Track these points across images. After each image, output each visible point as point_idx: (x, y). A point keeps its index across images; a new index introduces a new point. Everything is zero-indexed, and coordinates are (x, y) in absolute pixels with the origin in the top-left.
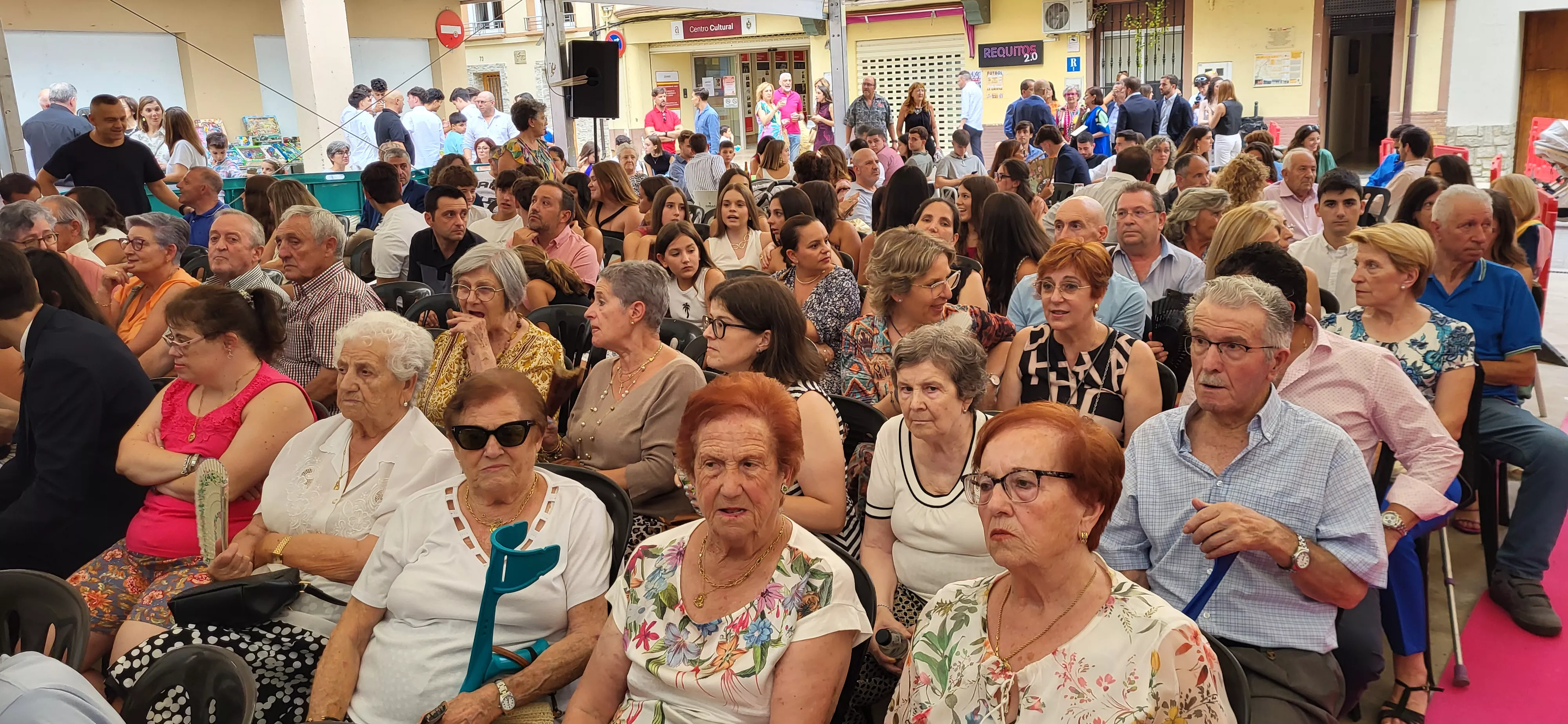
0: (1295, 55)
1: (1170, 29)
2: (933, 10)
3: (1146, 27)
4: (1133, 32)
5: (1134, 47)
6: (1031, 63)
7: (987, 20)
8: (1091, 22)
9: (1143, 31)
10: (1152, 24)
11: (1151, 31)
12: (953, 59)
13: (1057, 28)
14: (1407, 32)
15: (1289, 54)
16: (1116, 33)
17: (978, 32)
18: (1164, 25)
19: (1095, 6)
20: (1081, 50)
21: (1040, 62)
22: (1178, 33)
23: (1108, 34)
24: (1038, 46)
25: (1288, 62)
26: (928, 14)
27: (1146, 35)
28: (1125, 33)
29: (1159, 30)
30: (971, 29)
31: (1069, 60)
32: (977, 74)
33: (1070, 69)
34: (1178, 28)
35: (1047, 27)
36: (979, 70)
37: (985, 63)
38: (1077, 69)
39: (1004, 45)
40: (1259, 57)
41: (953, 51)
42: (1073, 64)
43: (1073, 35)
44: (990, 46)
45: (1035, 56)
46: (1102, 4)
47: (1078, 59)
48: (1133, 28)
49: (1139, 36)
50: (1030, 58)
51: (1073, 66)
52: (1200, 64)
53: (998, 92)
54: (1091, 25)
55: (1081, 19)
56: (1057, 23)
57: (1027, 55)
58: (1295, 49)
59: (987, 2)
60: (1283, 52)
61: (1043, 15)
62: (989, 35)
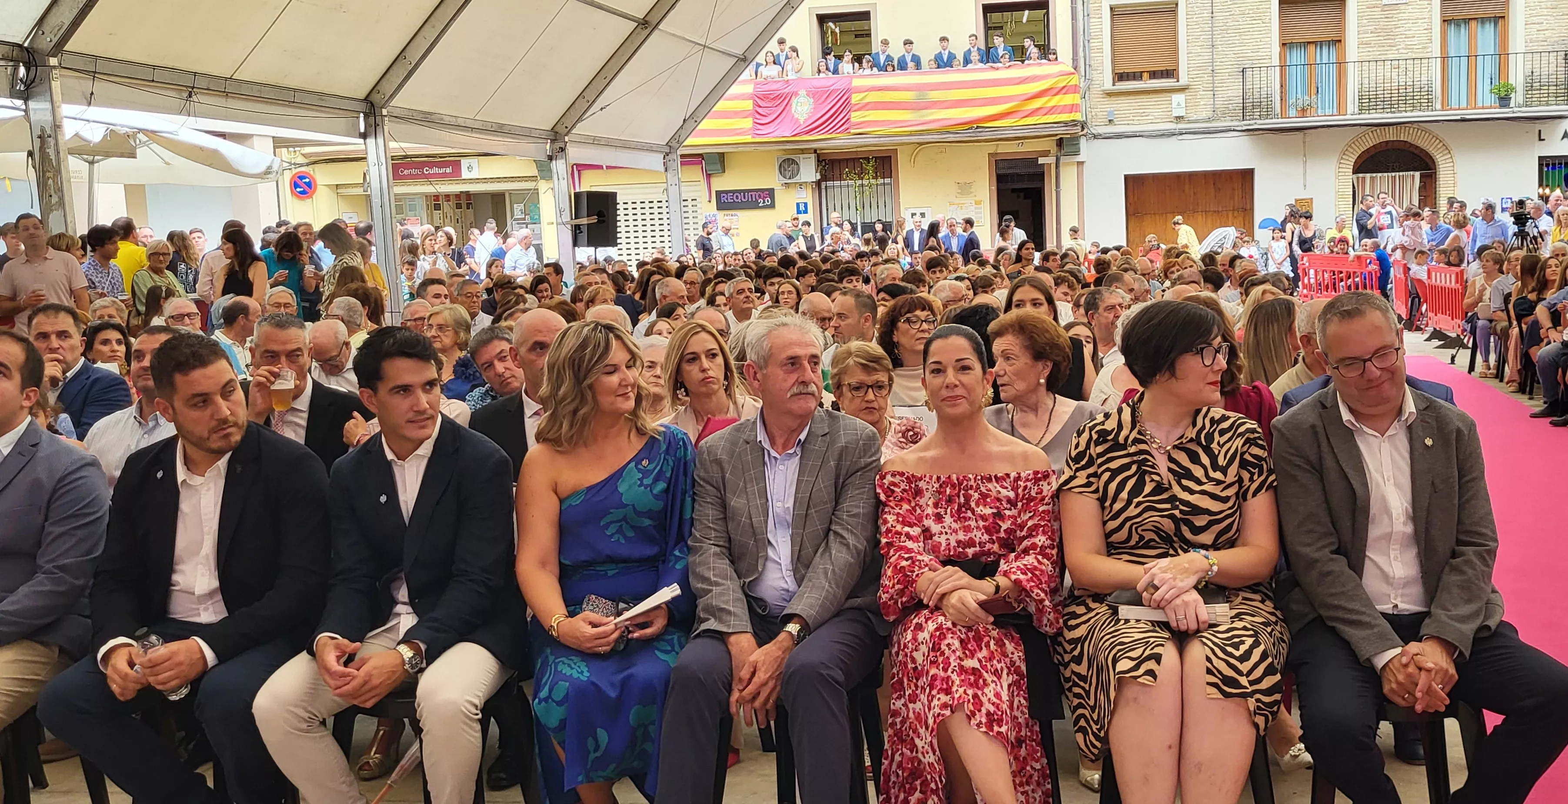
0: (978, 203)
1: (881, 181)
3: (860, 179)
4: (850, 183)
5: (852, 195)
6: (765, 207)
7: (724, 168)
8: (818, 174)
9: (860, 182)
10: (867, 177)
11: (865, 182)
12: (689, 202)
13: (790, 178)
14: (1054, 187)
15: (973, 202)
16: (837, 183)
17: (714, 180)
18: (876, 178)
19: (818, 161)
20: (807, 196)
21: (772, 206)
22: (888, 184)
23: (830, 183)
24: (771, 193)
25: (972, 208)
27: (862, 185)
28: (844, 183)
29: (873, 181)
30: (709, 176)
31: (798, 205)
32: (714, 215)
33: (799, 212)
34: (887, 180)
35: (781, 178)
36: (716, 212)
37: (722, 206)
39: (740, 191)
40: (951, 204)
41: (691, 195)
42: (803, 207)
43: (803, 184)
44: (727, 192)
45: (768, 201)
46: (824, 160)
47: (806, 205)
48: (851, 179)
49: (856, 186)
50: (764, 202)
51: (802, 209)
52: (906, 209)
54: (819, 177)
55: (809, 172)
56: (788, 174)
57: (761, 200)
58: (977, 199)
59: (722, 155)
60: (968, 200)
61: (777, 167)
62: (725, 182)
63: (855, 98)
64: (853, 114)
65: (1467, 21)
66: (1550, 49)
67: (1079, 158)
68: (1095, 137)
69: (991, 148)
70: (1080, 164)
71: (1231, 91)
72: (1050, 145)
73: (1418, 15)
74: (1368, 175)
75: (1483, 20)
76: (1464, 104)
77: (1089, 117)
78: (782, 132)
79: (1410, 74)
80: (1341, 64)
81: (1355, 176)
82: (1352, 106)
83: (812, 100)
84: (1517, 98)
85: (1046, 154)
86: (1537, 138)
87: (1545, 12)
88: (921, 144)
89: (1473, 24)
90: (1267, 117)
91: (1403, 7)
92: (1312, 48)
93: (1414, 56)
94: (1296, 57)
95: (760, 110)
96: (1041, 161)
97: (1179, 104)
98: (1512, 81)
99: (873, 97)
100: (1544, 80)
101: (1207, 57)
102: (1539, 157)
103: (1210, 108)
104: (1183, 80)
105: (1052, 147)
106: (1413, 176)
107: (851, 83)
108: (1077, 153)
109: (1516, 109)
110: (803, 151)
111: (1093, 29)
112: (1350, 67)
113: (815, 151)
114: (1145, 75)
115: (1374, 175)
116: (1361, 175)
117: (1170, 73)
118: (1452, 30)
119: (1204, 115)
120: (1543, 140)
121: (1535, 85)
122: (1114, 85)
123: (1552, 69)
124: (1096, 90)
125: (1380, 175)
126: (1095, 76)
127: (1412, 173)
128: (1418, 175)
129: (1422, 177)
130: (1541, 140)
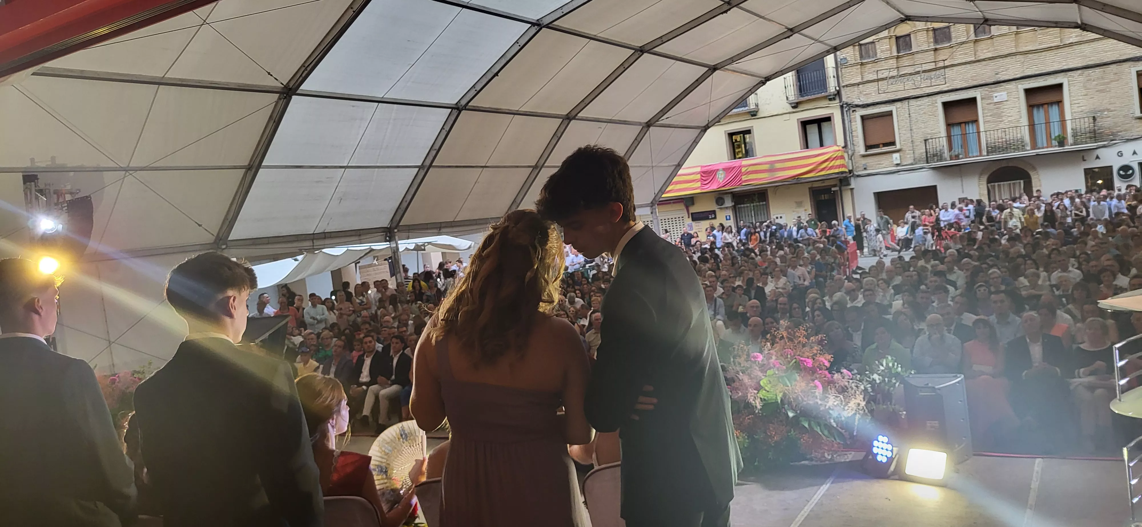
1: (761, 203)
2: (672, 201)
3: (753, 203)
4: (748, 205)
6: (712, 219)
7: (693, 204)
8: (733, 203)
9: (752, 205)
10: (755, 202)
11: (755, 204)
12: (681, 219)
13: (721, 206)
16: (742, 206)
17: (689, 208)
18: (759, 202)
19: (733, 197)
20: (730, 213)
21: (715, 218)
22: (765, 205)
23: (739, 206)
24: (713, 212)
25: (803, 213)
26: (670, 203)
27: (754, 206)
28: (745, 205)
29: (758, 204)
30: (687, 207)
31: (726, 216)
32: (691, 224)
33: (727, 220)
34: (764, 203)
35: (717, 205)
36: (691, 222)
37: (693, 220)
38: (730, 219)
39: (701, 212)
40: (794, 212)
41: (681, 216)
42: (728, 218)
43: (727, 208)
44: (696, 213)
45: (713, 216)
46: (736, 197)
47: (730, 216)
49: (750, 206)
52: (774, 215)
53: (700, 230)
55: (729, 203)
56: (720, 204)
57: (710, 216)
58: (806, 208)
59: (692, 197)
60: (802, 209)
61: (715, 201)
62: (694, 209)
63: (743, 170)
64: (743, 177)
65: (1042, 105)
66: (1085, 115)
67: (852, 187)
68: (858, 176)
69: (810, 185)
70: (852, 189)
71: (921, 150)
72: (837, 182)
73: (1013, 106)
74: (996, 184)
75: (1051, 104)
76: (1045, 145)
77: (855, 167)
78: (714, 187)
79: (1011, 134)
80: (979, 132)
81: (989, 185)
82: (984, 153)
83: (725, 172)
84: (1069, 141)
85: (835, 186)
86: (1082, 160)
87: (1081, 97)
88: (777, 186)
89: (1046, 106)
90: (941, 160)
91: (1005, 102)
92: (963, 125)
93: (1013, 125)
94: (956, 131)
95: (704, 178)
96: (833, 189)
97: (896, 158)
99: (751, 169)
100: (1083, 131)
101: (909, 135)
102: (1084, 169)
103: (912, 158)
104: (898, 147)
105: (838, 183)
106: (1020, 183)
107: (741, 163)
108: (849, 184)
109: (1068, 147)
110: (727, 193)
111: (854, 128)
112: (981, 134)
113: (732, 192)
114: (881, 145)
115: (999, 183)
116: (993, 184)
117: (893, 143)
118: (1035, 111)
119: (910, 162)
120: (1086, 161)
121: (1078, 134)
122: (866, 151)
123: (1087, 125)
124: (857, 154)
125: (1002, 183)
126: (856, 148)
127: (1018, 181)
128: (1022, 181)
129: (1024, 182)
130: (1084, 160)
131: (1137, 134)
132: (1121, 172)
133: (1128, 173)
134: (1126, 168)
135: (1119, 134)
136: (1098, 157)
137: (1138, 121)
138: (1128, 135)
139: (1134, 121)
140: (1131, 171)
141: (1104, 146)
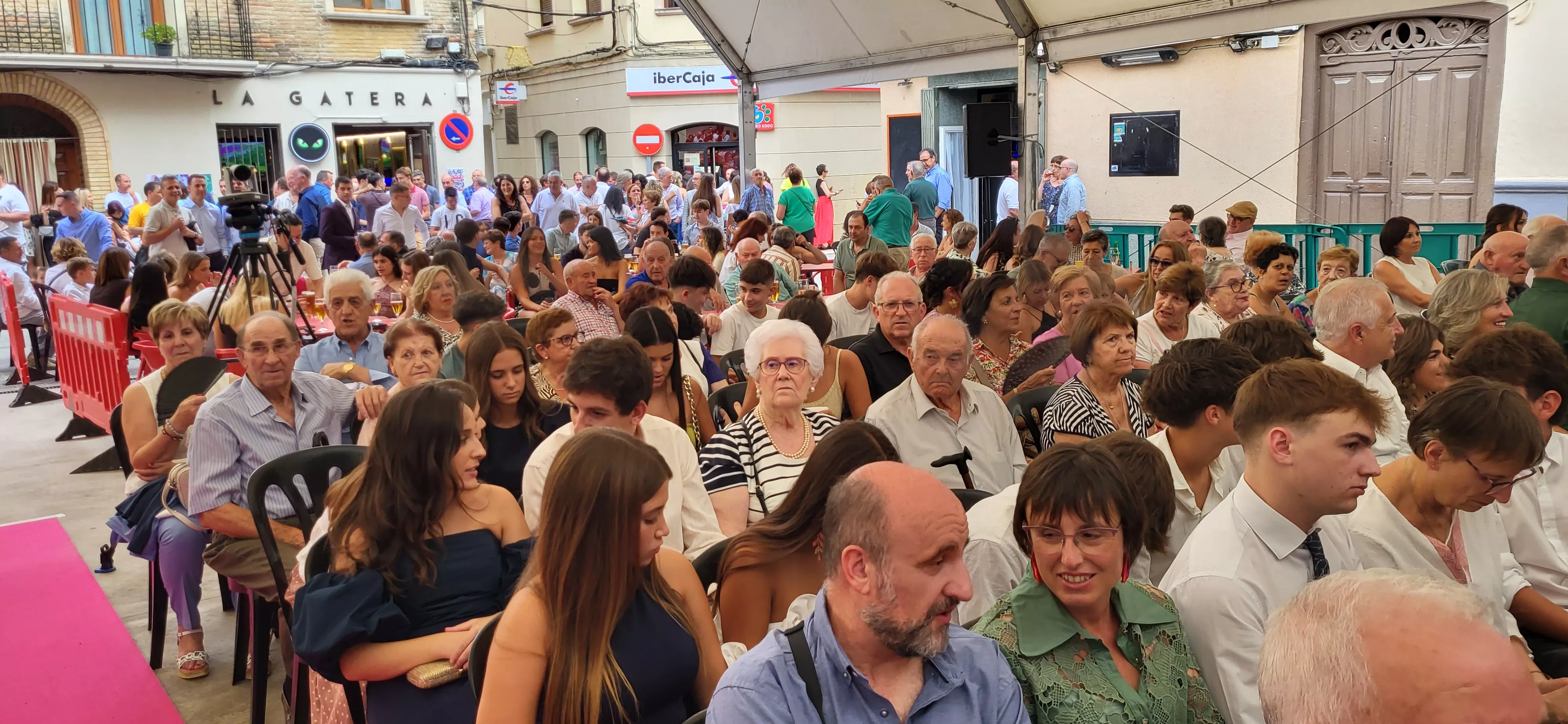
76: (107, 48)
84: (181, 46)
86: (211, 101)
98: (170, 23)
100: (214, 28)
102: (220, 127)
106: (45, 144)
109: (181, 60)
120: (220, 103)
121: (201, 32)
123: (222, 15)
127: (42, 140)
128: (51, 142)
129: (58, 145)
130: (217, 103)
131: (329, 56)
132: (300, 142)
133: (315, 146)
134: (309, 133)
135: (291, 49)
136: (247, 100)
137: (330, 26)
138: (311, 56)
139: (322, 26)
140: (320, 142)
141: (262, 75)
